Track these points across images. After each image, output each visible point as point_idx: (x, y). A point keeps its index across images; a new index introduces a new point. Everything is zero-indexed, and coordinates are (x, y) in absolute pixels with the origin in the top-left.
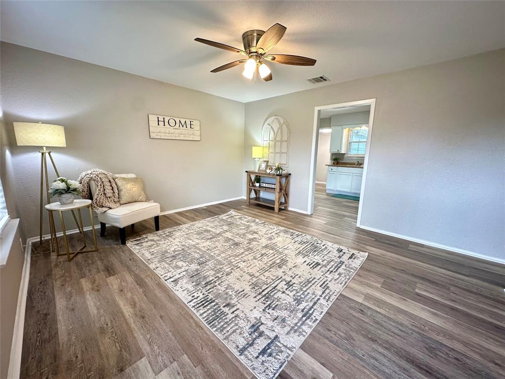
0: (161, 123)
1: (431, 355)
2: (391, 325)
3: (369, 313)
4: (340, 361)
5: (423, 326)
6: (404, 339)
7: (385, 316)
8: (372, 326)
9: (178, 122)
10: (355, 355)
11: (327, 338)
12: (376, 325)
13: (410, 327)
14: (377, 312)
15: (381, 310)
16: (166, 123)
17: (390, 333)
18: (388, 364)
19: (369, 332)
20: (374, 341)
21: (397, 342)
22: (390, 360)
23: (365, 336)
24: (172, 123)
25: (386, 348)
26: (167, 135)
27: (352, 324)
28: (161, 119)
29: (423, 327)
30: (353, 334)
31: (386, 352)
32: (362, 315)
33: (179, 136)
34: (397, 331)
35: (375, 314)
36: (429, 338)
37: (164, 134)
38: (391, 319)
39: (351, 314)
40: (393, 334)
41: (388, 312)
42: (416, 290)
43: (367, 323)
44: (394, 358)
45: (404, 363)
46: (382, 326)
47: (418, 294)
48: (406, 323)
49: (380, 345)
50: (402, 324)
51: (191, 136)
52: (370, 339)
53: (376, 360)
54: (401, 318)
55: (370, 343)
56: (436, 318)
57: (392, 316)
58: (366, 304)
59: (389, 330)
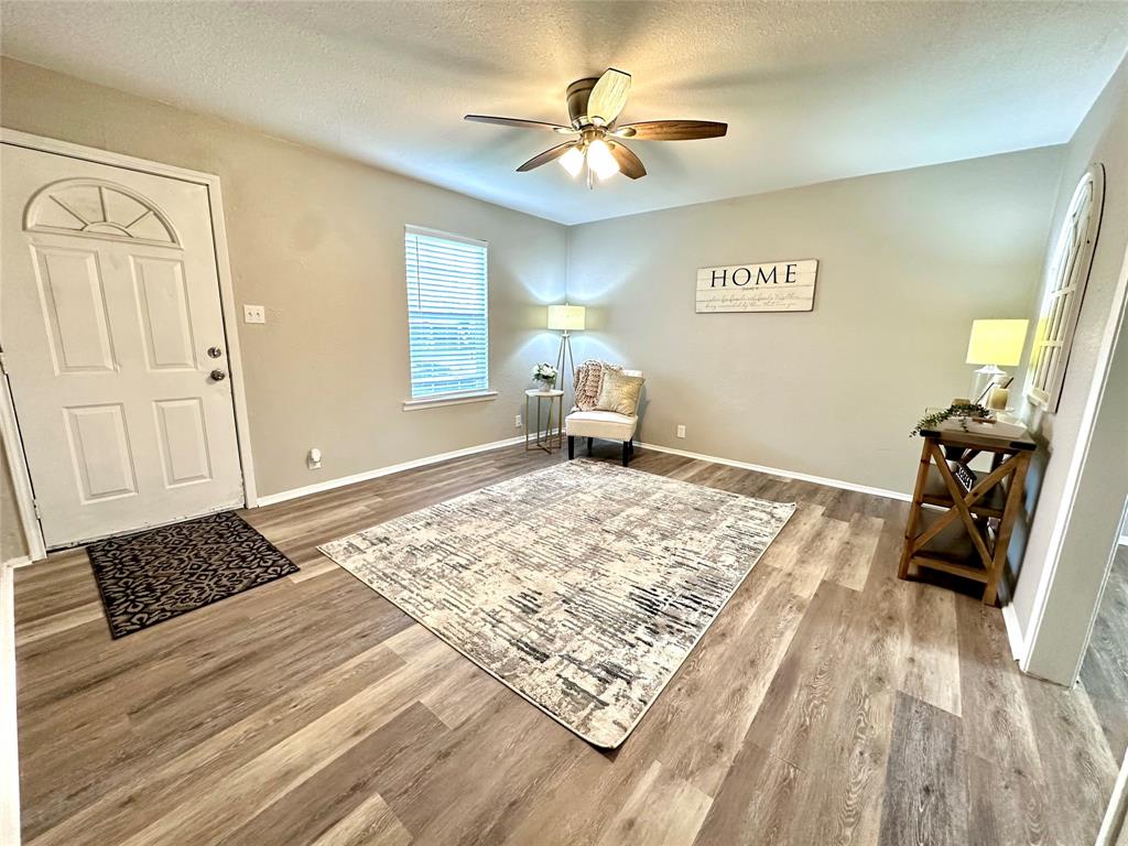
0: (719, 282)
1: (234, 689)
2: (314, 665)
3: (355, 645)
4: (304, 591)
5: (279, 720)
6: (279, 669)
7: (336, 664)
8: (330, 637)
9: (755, 272)
10: (300, 605)
11: (340, 588)
12: (326, 643)
13: (293, 693)
14: (351, 657)
15: (352, 666)
16: (729, 281)
17: (302, 654)
18: (268, 630)
19: (320, 630)
20: (305, 629)
21: (284, 656)
22: (270, 634)
23: (316, 624)
24: (742, 277)
25: (285, 638)
26: (729, 303)
27: (344, 616)
28: (719, 273)
29: (279, 717)
30: (328, 612)
31: (282, 635)
32: (354, 632)
33: (752, 305)
34: (299, 665)
35: (348, 651)
36: (255, 709)
37: (720, 303)
38: (324, 672)
39: (364, 620)
40: (297, 657)
41: (341, 675)
42: (376, 799)
43: (335, 634)
44: (268, 639)
45: (255, 647)
46: (321, 650)
47: (360, 789)
48: (303, 692)
49: (295, 633)
50: (305, 681)
51: (784, 302)
52: (310, 626)
53: (280, 622)
54: (318, 690)
55: (304, 625)
56: (275, 769)
57: (329, 676)
58: (377, 649)
59: (308, 656)
